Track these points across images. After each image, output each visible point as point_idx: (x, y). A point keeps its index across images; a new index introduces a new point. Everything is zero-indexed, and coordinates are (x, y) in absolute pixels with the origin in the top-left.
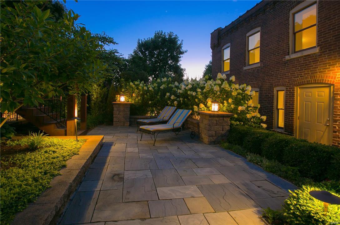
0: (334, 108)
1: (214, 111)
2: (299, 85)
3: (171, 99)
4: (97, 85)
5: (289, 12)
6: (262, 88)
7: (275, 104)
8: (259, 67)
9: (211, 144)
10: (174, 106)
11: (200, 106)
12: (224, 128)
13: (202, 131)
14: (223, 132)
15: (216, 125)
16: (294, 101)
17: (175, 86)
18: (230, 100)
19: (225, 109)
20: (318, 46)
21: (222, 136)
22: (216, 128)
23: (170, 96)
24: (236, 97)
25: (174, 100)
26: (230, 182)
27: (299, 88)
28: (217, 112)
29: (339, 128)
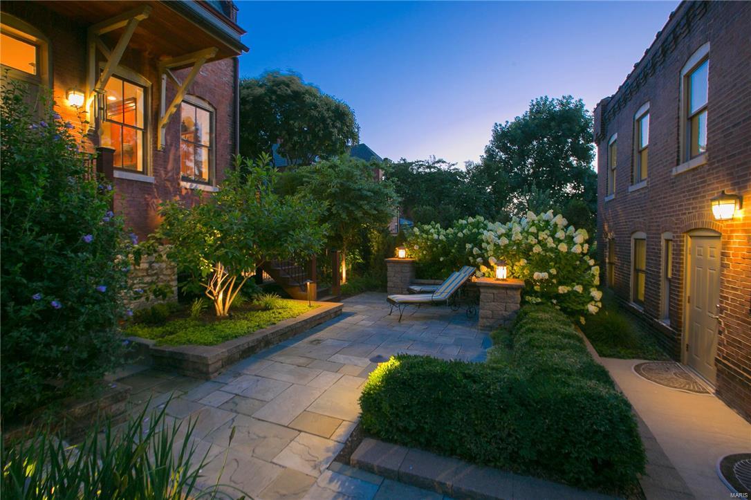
0: (722, 282)
1: (500, 280)
2: (687, 232)
4: (379, 232)
5: (680, 71)
6: (649, 233)
7: (662, 267)
8: (646, 188)
12: (508, 306)
14: (505, 314)
15: (493, 301)
20: (708, 151)
21: (504, 319)
27: (690, 237)
28: (505, 280)
29: (725, 325)
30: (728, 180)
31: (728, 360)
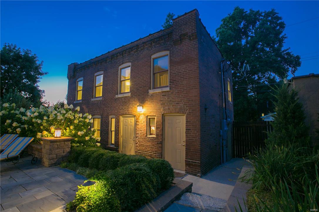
0: (136, 129)
1: (57, 137)
2: (122, 115)
3: (13, 126)
5: (118, 67)
6: (103, 116)
7: (110, 127)
8: (101, 100)
9: (51, 166)
10: (17, 134)
11: (43, 133)
12: (65, 150)
13: (43, 156)
14: (64, 154)
15: (57, 149)
16: (119, 125)
17: (20, 112)
18: (72, 127)
19: (67, 134)
20: (130, 92)
21: (63, 157)
22: (57, 151)
23: (12, 123)
24: (78, 124)
25: (16, 128)
26: (53, 193)
27: (122, 117)
28: (60, 137)
29: (138, 141)
30: (138, 101)
31: (140, 151)
